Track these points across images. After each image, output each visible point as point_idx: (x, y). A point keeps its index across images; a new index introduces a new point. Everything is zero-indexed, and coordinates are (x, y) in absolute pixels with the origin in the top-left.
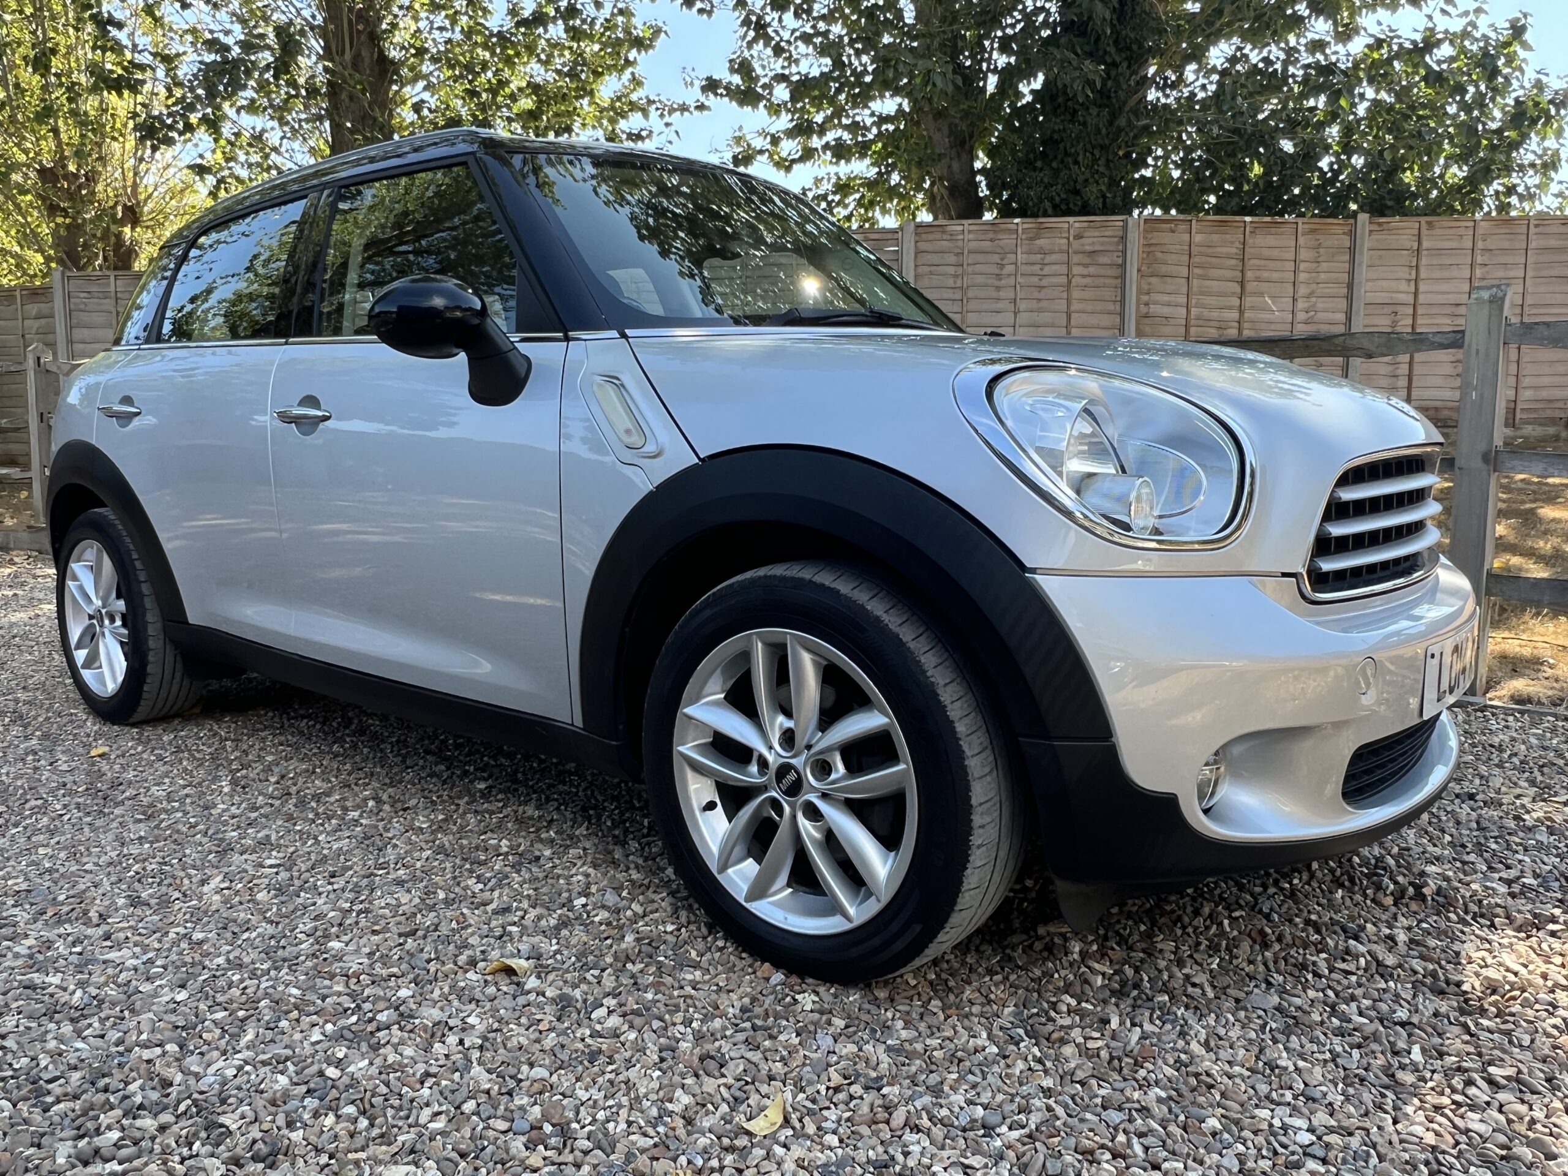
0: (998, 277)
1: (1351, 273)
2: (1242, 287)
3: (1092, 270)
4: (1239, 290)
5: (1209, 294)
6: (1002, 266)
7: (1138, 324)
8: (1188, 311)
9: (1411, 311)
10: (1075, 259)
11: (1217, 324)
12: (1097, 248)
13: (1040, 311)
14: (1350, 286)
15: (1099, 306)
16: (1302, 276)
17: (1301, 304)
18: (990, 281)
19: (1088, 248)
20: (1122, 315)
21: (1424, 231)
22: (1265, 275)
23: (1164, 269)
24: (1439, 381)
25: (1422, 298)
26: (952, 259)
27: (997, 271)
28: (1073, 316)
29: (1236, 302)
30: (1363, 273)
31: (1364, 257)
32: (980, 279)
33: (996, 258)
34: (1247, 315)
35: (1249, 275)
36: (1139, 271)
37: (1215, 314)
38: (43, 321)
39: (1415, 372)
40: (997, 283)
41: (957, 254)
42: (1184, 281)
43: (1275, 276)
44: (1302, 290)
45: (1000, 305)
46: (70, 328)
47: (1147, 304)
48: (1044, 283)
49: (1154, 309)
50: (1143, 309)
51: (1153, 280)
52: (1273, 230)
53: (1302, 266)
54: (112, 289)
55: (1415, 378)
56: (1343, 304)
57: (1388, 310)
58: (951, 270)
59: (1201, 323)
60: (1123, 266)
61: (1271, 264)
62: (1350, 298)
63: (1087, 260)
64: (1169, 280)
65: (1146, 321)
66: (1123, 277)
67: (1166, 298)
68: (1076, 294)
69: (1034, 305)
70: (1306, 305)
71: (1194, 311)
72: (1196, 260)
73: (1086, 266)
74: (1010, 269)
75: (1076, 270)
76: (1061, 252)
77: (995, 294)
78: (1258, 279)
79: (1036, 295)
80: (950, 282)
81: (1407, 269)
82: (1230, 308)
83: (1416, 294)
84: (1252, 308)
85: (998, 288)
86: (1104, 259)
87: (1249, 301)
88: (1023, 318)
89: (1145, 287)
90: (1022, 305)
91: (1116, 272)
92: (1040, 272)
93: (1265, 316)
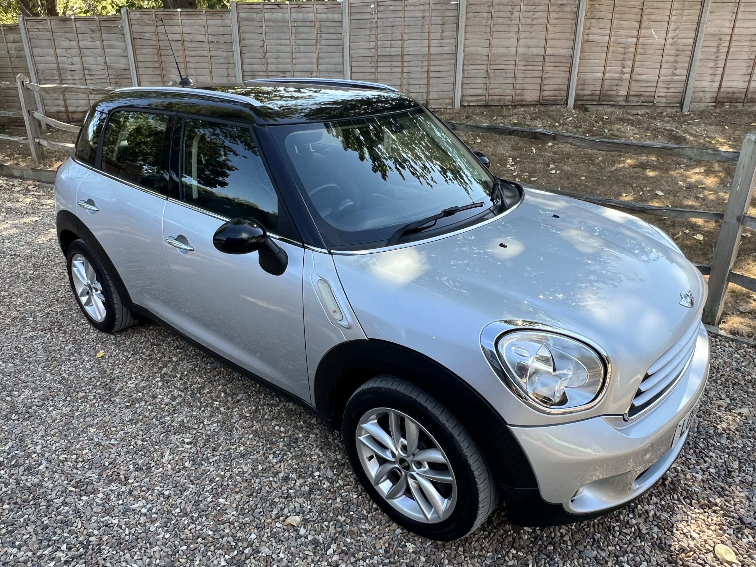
0: (510, 19)
1: (700, 17)
2: (640, 25)
3: (561, 15)
4: (638, 26)
5: (622, 28)
6: (512, 13)
7: (582, 46)
8: (610, 39)
9: (728, 38)
10: (552, 8)
11: (624, 46)
13: (531, 38)
14: (698, 24)
15: (562, 36)
16: (673, 18)
17: (670, 35)
18: (505, 22)
19: (559, 2)
20: (574, 41)
22: (653, 17)
23: (599, 14)
24: (737, 78)
25: (736, 31)
26: (486, 9)
27: (510, 16)
28: (548, 41)
29: (635, 33)
30: (707, 16)
31: (709, 7)
32: (500, 20)
33: (509, 8)
34: (641, 40)
35: (645, 17)
36: (586, 15)
37: (623, 40)
38: (17, 44)
39: (726, 73)
40: (509, 23)
41: (489, 6)
42: (609, 21)
43: (659, 18)
44: (672, 26)
45: (510, 35)
46: (31, 49)
47: (588, 35)
48: (535, 22)
49: (591, 37)
50: (586, 37)
51: (593, 21)
53: (674, 12)
54: (49, 27)
55: (725, 76)
56: (693, 34)
57: (716, 38)
58: (485, 15)
59: (615, 45)
60: (577, 13)
61: (657, 11)
62: (697, 31)
63: (558, 9)
64: (601, 21)
65: (587, 44)
66: (577, 19)
67: (599, 31)
68: (551, 29)
69: (527, 35)
70: (673, 35)
71: (613, 39)
72: (617, 9)
73: (558, 12)
74: (516, 14)
75: (552, 15)
76: (545, 4)
77: (508, 29)
78: (649, 20)
79: (530, 29)
80: (484, 22)
81: (731, 14)
82: (632, 36)
83: (733, 28)
84: (644, 36)
85: (510, 26)
86: (568, 9)
87: (643, 32)
88: (522, 42)
89: (588, 25)
90: (522, 36)
91: (573, 16)
92: (532, 16)
93: (651, 41)
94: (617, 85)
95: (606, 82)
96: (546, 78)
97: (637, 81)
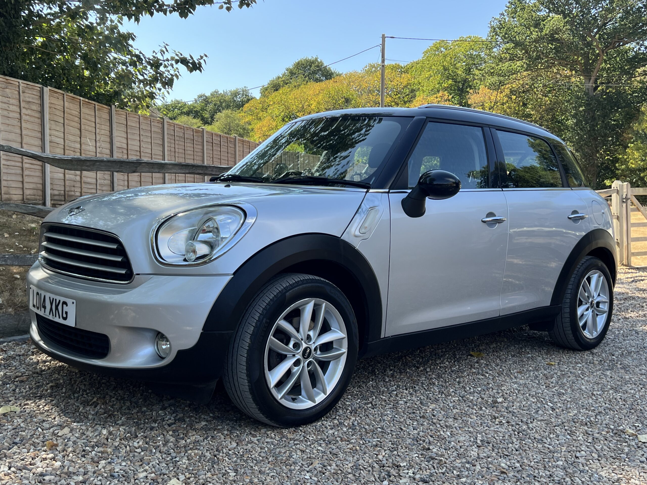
1: (111, 132)
2: (81, 132)
3: (30, 112)
4: (79, 133)
5: (71, 134)
8: (64, 142)
9: (126, 152)
10: (23, 104)
11: (73, 149)
12: (31, 100)
13: (10, 132)
14: (111, 138)
15: (33, 133)
16: (98, 131)
19: (28, 99)
21: (128, 118)
22: (87, 127)
23: (55, 117)
25: (129, 147)
28: (23, 137)
29: (78, 139)
30: (115, 133)
31: (114, 126)
34: (83, 146)
35: (82, 126)
37: (73, 145)
39: (130, 179)
42: (62, 125)
43: (90, 129)
44: (98, 137)
48: (10, 115)
49: (54, 138)
50: (50, 138)
51: (53, 123)
52: (88, 106)
53: (98, 126)
55: (130, 182)
56: (108, 146)
57: (120, 151)
59: (68, 148)
60: (43, 113)
61: (88, 123)
62: (111, 143)
63: (27, 106)
64: (57, 124)
67: (56, 133)
68: (24, 125)
69: (6, 127)
70: (99, 144)
71: (66, 142)
72: (66, 115)
73: (27, 109)
75: (24, 111)
76: (16, 99)
78: (85, 129)
79: (7, 122)
81: (125, 133)
82: (77, 142)
83: (127, 144)
84: (84, 143)
86: (34, 107)
87: (83, 140)
88: (3, 135)
91: (38, 115)
92: (8, 109)
93: (88, 148)
94: (74, 186)
95: (67, 183)
96: (26, 175)
97: (85, 183)
